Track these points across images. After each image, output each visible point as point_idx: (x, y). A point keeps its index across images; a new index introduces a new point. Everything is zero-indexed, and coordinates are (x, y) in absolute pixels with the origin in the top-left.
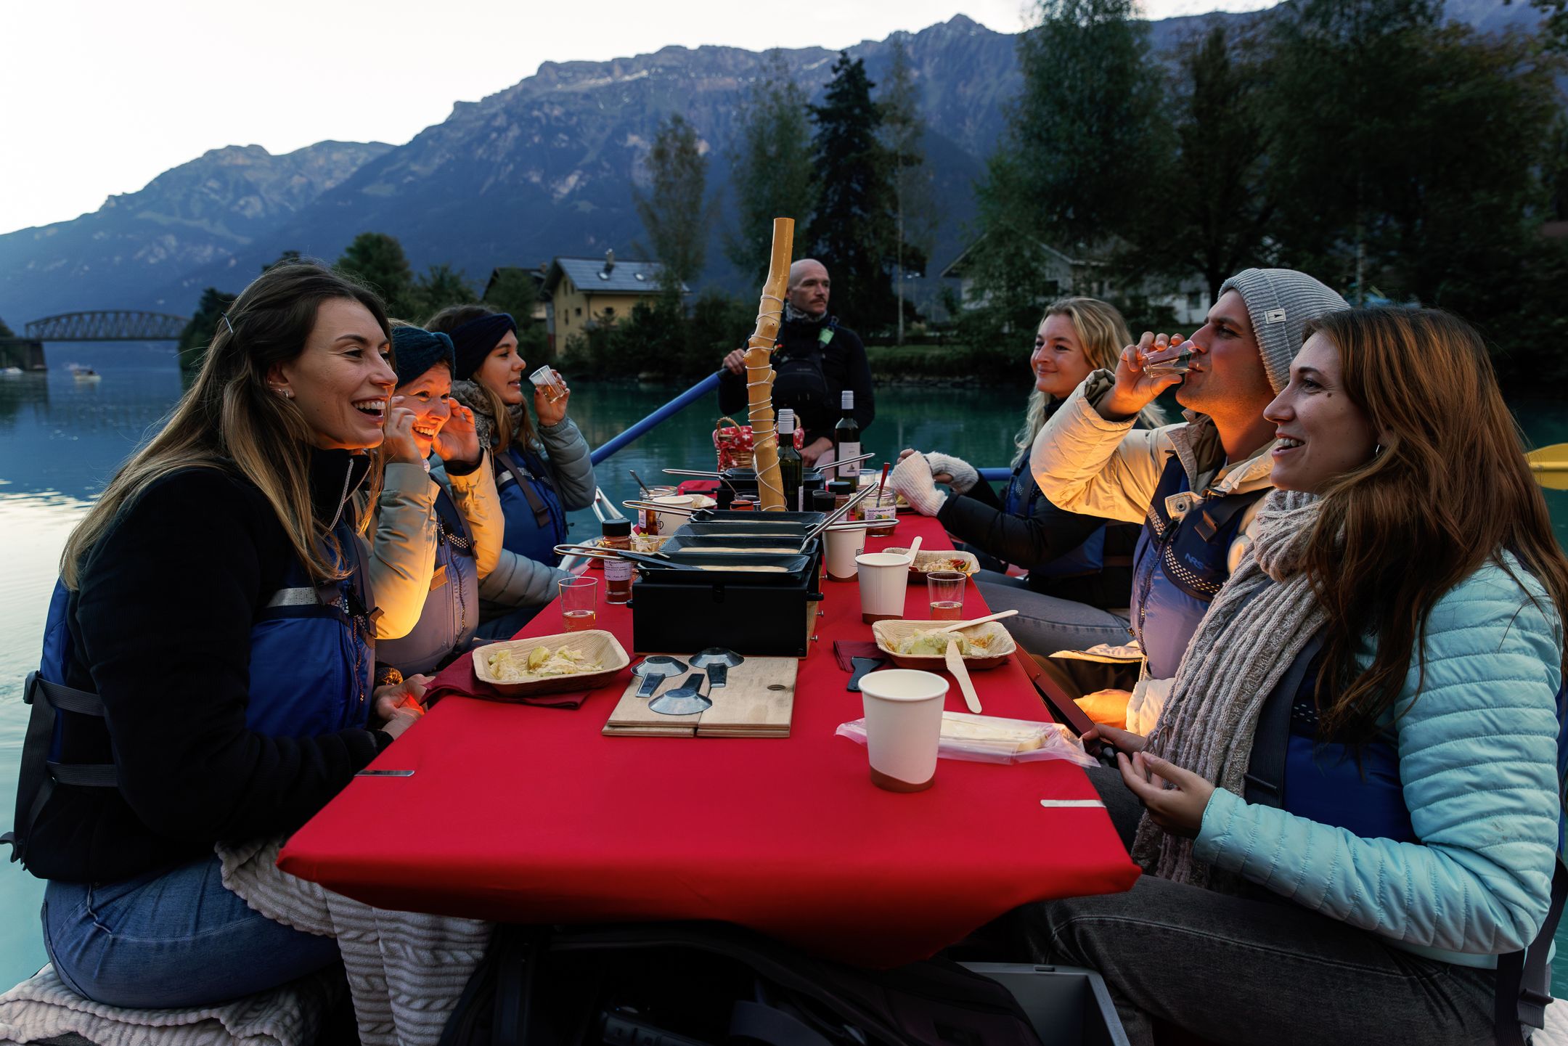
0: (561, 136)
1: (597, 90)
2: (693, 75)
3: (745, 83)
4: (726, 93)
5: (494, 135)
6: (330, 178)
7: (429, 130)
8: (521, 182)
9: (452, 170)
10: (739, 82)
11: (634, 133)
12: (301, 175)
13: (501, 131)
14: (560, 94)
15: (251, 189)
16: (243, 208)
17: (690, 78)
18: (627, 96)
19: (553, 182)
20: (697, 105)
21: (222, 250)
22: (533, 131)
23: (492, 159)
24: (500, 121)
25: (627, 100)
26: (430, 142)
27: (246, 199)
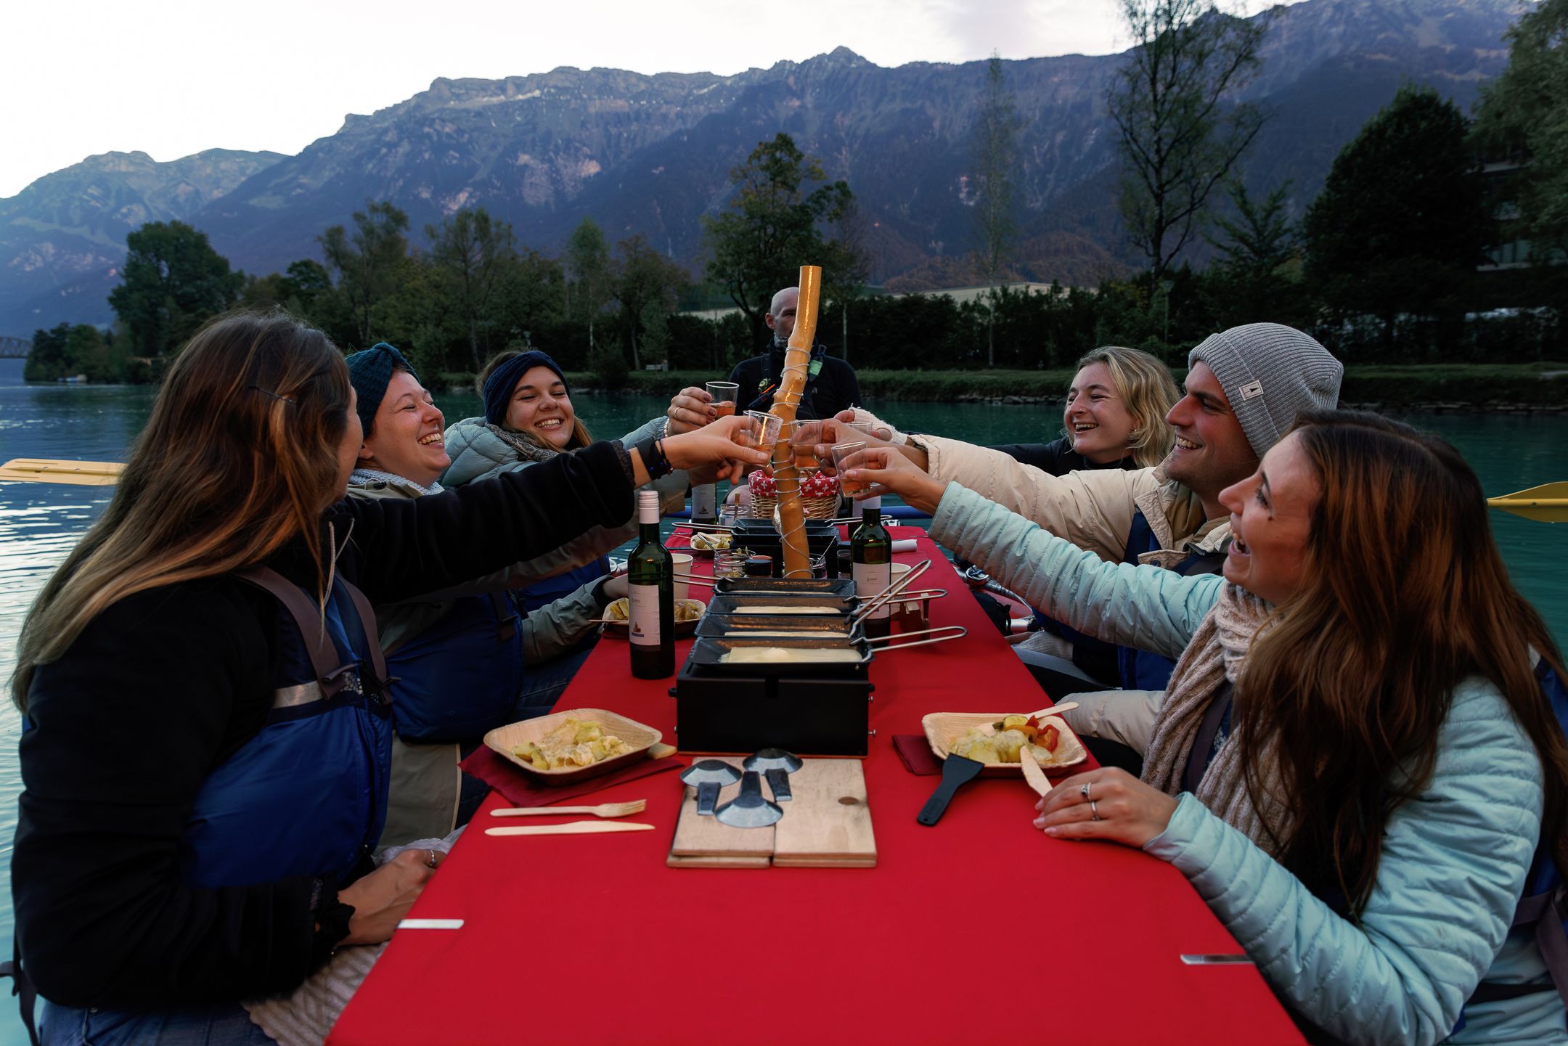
0: (452, 152)
1: (488, 108)
2: (585, 96)
3: (637, 106)
4: (617, 115)
5: (384, 151)
6: (218, 188)
7: (320, 141)
8: (411, 198)
9: (341, 184)
10: (630, 104)
11: (525, 152)
12: (188, 184)
13: (392, 146)
14: (453, 110)
15: (134, 197)
16: (125, 216)
17: (582, 99)
18: (519, 115)
19: (444, 198)
20: (589, 126)
21: (103, 259)
22: (424, 148)
23: (382, 174)
24: (390, 137)
25: (519, 119)
26: (321, 155)
27: (129, 206)
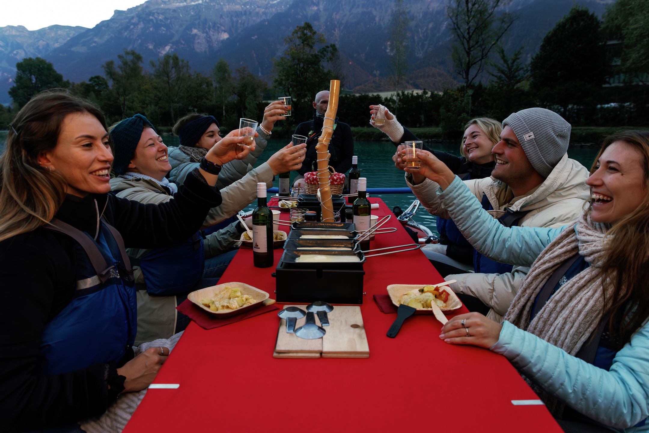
0: (162, 28)
1: (179, 8)
2: (222, 3)
3: (245, 8)
4: (236, 12)
5: (132, 27)
6: (57, 42)
7: (103, 22)
8: (144, 48)
9: (113, 41)
10: (242, 7)
11: (195, 28)
12: (43, 41)
13: (135, 25)
14: (162, 9)
15: (19, 46)
16: (15, 55)
17: (220, 5)
18: (192, 12)
19: (159, 49)
20: (224, 17)
21: (6, 74)
22: (150, 26)
23: (131, 37)
24: (135, 20)
25: (192, 13)
26: (103, 28)
27: (17, 50)
